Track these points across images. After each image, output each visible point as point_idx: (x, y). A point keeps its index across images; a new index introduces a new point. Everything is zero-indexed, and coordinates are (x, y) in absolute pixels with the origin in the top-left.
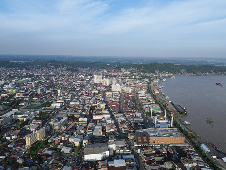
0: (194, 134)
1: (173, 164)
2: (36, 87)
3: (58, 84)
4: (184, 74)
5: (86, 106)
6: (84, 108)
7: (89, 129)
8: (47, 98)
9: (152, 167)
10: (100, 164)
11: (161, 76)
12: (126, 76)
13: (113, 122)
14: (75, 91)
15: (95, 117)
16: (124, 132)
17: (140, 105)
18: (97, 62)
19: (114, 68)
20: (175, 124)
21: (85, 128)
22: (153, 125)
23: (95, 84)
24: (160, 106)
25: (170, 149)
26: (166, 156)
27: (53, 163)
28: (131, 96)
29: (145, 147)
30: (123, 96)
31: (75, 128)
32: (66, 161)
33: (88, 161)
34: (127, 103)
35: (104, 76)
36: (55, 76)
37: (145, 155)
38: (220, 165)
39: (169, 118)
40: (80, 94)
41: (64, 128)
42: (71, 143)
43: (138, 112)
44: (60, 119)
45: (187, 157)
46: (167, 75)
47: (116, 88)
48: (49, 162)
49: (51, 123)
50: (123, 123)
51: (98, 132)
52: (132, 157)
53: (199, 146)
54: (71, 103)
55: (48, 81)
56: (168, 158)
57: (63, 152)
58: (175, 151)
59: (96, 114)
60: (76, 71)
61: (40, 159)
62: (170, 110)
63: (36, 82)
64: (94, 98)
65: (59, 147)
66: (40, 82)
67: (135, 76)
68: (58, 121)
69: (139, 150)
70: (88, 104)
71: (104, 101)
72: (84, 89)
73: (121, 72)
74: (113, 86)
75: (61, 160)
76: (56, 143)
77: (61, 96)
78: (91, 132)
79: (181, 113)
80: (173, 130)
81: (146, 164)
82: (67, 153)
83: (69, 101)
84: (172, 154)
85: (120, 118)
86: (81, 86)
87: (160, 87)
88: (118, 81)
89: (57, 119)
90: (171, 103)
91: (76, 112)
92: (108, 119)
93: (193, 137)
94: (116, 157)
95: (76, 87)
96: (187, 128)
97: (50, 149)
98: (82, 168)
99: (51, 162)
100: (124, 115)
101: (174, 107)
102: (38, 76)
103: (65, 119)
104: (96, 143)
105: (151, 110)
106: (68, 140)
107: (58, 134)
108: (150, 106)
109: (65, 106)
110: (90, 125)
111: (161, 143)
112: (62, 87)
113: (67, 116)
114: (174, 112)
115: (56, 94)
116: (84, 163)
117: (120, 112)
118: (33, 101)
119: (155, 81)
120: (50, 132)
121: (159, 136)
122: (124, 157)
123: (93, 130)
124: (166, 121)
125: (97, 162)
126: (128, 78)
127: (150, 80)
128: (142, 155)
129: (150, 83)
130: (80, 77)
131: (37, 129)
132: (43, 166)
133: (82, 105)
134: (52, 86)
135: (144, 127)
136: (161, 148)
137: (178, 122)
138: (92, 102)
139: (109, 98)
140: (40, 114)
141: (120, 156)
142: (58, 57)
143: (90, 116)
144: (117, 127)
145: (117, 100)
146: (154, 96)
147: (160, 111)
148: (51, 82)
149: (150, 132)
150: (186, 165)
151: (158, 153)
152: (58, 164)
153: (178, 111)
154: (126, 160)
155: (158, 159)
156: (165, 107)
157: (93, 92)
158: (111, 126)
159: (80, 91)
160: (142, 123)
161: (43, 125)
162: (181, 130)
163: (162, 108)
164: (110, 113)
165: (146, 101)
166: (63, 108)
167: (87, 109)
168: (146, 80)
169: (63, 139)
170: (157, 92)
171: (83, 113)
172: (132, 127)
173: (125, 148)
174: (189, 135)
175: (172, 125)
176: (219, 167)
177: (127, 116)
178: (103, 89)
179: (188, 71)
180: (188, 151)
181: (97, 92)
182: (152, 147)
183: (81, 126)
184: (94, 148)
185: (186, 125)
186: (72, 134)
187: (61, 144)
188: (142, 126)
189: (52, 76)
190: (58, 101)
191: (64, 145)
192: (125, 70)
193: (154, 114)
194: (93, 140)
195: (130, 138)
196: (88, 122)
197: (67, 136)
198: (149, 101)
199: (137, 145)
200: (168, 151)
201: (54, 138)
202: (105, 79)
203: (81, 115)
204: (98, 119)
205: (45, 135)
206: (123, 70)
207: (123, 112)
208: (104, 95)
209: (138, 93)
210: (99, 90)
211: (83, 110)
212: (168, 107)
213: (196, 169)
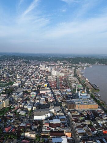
0: (103, 103)
1: (91, 122)
2: (3, 73)
3: (17, 71)
4: (97, 65)
5: (35, 85)
6: (34, 86)
7: (37, 100)
8: (10, 80)
9: (77, 124)
10: (44, 122)
11: (83, 65)
12: (61, 66)
13: (52, 95)
14: (28, 75)
15: (41, 92)
16: (59, 101)
17: (69, 84)
18: (42, 57)
19: (53, 61)
20: (92, 96)
21: (35, 99)
22: (78, 97)
23: (41, 71)
24: (82, 84)
25: (89, 112)
26: (87, 117)
27: (14, 121)
28: (64, 79)
29: (73, 111)
30: (59, 78)
31: (28, 99)
32: (23, 120)
33: (36, 120)
34: (61, 83)
35: (47, 66)
36: (15, 66)
37: (73, 116)
39: (88, 92)
40: (31, 77)
41: (21, 99)
42: (25, 109)
43: (68, 89)
44: (18, 93)
45: (99, 117)
46: (87, 65)
47: (54, 73)
48: (11, 120)
49: (12, 96)
50: (59, 95)
51: (43, 101)
52: (64, 117)
54: (26, 83)
55: (10, 69)
56: (88, 118)
57: (20, 115)
58: (92, 114)
59: (42, 90)
60: (29, 63)
61: (6, 119)
62: (88, 87)
63: (3, 69)
64: (40, 80)
65: (18, 111)
66: (5, 70)
67: (66, 66)
68: (17, 95)
69: (69, 113)
70: (36, 83)
71: (47, 82)
72: (34, 74)
73: (57, 63)
74: (52, 72)
75: (19, 119)
76: (16, 108)
77: (19, 79)
78: (39, 102)
79: (95, 89)
80: (90, 100)
81: (73, 122)
82: (23, 115)
83: (24, 82)
84: (90, 116)
85: (57, 93)
86: (32, 72)
87: (82, 73)
88: (56, 69)
89: (17, 93)
90: (89, 83)
91: (29, 89)
92: (49, 93)
94: (54, 117)
95: (28, 73)
96: (99, 99)
97: (12, 112)
98: (32, 124)
99: (13, 121)
100: (60, 91)
101: (91, 85)
102: (4, 66)
103: (21, 93)
104: (42, 108)
105: (77, 87)
106: (24, 107)
107: (17, 103)
108: (76, 85)
109: (22, 85)
110: (38, 97)
111: (83, 108)
112: (19, 73)
113: (23, 91)
114: (91, 88)
115: (16, 77)
116: (34, 121)
117: (57, 89)
118: (1, 82)
119: (79, 69)
120: (12, 102)
121: (82, 104)
122: (59, 117)
123: (40, 100)
124: (86, 94)
125: (42, 120)
126: (62, 67)
127: (76, 68)
128: (71, 116)
129: (76, 70)
130: (31, 66)
131: (4, 100)
132: (7, 123)
133: (33, 84)
134: (13, 72)
135: (72, 98)
136: (83, 111)
137: (94, 95)
138: (39, 83)
139: (50, 79)
140: (6, 90)
141: (57, 117)
142: (17, 53)
143: (38, 91)
144: (55, 98)
145: (55, 81)
146: (79, 79)
147: (82, 88)
148: (13, 69)
149: (76, 101)
150: (99, 122)
151: (81, 115)
152: (17, 122)
153: (94, 88)
154: (61, 119)
155: (81, 118)
156: (85, 86)
157: (39, 76)
158: (51, 98)
159: (31, 75)
160: (71, 96)
161: (7, 97)
162: (96, 100)
163: (84, 86)
164: (51, 89)
165: (74, 82)
166: (20, 86)
167: (35, 86)
168: (73, 68)
169: (20, 106)
170: (80, 76)
171: (33, 89)
172: (64, 98)
173: (60, 112)
174: (100, 103)
175: (90, 97)
177: (61, 91)
178: (46, 74)
179: (100, 63)
180: (100, 113)
181: (42, 76)
182: (77, 111)
183: (32, 97)
184: (40, 111)
185: (98, 97)
186: (26, 103)
187: (19, 109)
188: (71, 97)
189: (13, 66)
190: (17, 82)
191: (21, 110)
192: (60, 62)
193: (78, 90)
194: (40, 107)
195: (63, 105)
196: (37, 95)
197: (23, 104)
198: (75, 82)
199: (68, 110)
200: (87, 113)
201: (15, 105)
202: (47, 67)
203: (32, 91)
204: (43, 93)
205: (9, 104)
206: (58, 62)
207: (59, 89)
208: (47, 78)
209: (68, 77)
210: (43, 75)
211: (33, 88)
212: (87, 85)
213: (105, 125)
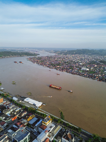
38: (24, 104)
53: (12, 99)
93: (8, 95)
176: (23, 105)
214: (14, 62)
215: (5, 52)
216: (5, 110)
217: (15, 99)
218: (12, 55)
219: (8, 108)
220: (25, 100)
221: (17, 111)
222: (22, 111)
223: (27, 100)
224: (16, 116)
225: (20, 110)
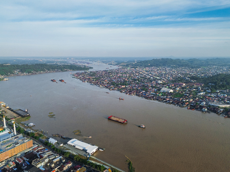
0: (40, 133)
4: (18, 75)
20: (19, 131)
25: (18, 160)
26: (16, 169)
38: (67, 149)
39: (10, 126)
45: (38, 158)
53: (47, 141)
56: (18, 169)
58: (25, 159)
62: (9, 117)
79: (23, 117)
80: (18, 137)
84: (22, 164)
90: (10, 109)
93: (41, 136)
96: (33, 129)
101: (14, 112)
111: (6, 158)
114: (15, 118)
121: (1, 151)
124: (7, 131)
136: (7, 164)
137: (22, 127)
150: (38, 166)
153: (19, 115)
156: (2, 116)
162: (27, 134)
174: (36, 135)
175: (15, 133)
176: (66, 151)
179: (22, 71)
180: (38, 151)
185: (31, 127)
200: (16, 163)
212: (6, 115)
213: (48, 164)
214: (52, 80)
215: (36, 64)
216: (36, 160)
217: (52, 141)
218: (49, 70)
219: (41, 157)
220: (69, 143)
221: (55, 161)
222: (64, 161)
223: (72, 142)
224: (55, 170)
225: (60, 159)
